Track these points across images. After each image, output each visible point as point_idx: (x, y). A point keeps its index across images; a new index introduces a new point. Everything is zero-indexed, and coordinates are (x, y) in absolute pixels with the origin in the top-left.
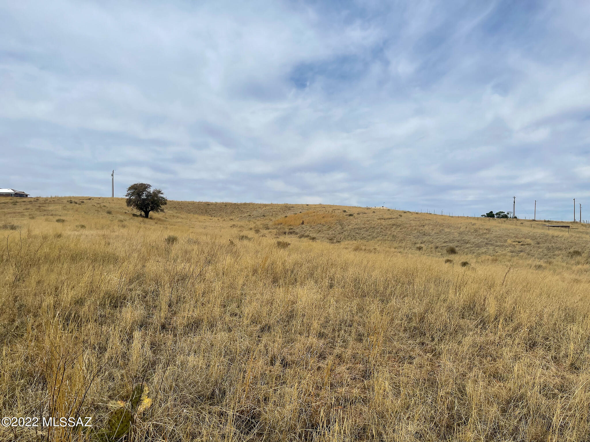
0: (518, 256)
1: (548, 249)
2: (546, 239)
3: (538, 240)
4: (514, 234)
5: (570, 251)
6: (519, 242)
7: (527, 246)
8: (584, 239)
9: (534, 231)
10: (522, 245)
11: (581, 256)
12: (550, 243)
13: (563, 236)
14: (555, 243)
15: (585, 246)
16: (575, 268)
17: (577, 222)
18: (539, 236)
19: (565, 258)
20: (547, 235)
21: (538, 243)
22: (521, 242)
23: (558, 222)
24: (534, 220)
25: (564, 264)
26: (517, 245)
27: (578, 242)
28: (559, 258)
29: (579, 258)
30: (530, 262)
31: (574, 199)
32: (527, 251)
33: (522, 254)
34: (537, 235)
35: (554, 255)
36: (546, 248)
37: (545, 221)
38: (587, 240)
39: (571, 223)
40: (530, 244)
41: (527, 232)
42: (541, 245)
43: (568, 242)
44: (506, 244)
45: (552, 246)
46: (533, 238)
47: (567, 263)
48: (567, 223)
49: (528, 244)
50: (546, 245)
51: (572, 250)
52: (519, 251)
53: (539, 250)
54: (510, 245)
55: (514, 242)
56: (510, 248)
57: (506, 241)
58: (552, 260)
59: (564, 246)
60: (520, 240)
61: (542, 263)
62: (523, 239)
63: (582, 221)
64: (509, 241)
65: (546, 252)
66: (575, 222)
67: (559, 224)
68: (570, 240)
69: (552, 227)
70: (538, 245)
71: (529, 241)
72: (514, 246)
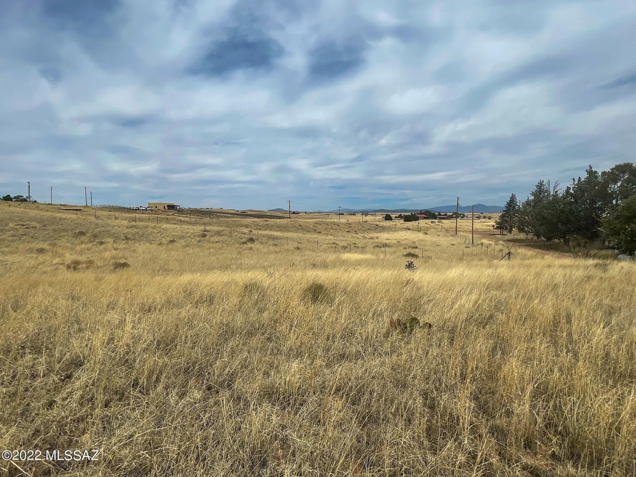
0: (20, 240)
1: (55, 231)
2: (53, 221)
3: (45, 223)
4: (18, 217)
5: (75, 231)
6: (23, 225)
7: (32, 229)
8: (89, 221)
9: (42, 214)
10: (26, 228)
11: (85, 236)
12: (57, 225)
13: (70, 218)
14: (61, 225)
15: (90, 227)
16: (78, 248)
17: (88, 206)
18: (46, 219)
19: (70, 238)
20: (55, 218)
21: (45, 226)
22: (26, 225)
23: (73, 206)
24: (50, 204)
25: (69, 245)
26: (20, 228)
27: (83, 223)
28: (64, 240)
29: (83, 238)
30: (32, 246)
31: (85, 188)
32: (31, 234)
33: (25, 237)
34: (44, 217)
35: (60, 236)
36: (52, 230)
37: (61, 205)
38: (91, 221)
39: (84, 206)
40: (35, 227)
41: (34, 215)
42: (47, 228)
43: (74, 224)
44: (7, 228)
45: (59, 228)
46: (40, 221)
47: (71, 244)
48: (81, 207)
49: (33, 227)
50: (52, 227)
51: (77, 231)
52: (22, 235)
53: (45, 232)
54: (12, 229)
55: (17, 225)
56: (12, 232)
57: (7, 225)
58: (57, 241)
59: (70, 227)
60: (25, 223)
61: (45, 246)
62: (29, 222)
63: (93, 206)
64: (11, 225)
65: (51, 234)
66: (87, 206)
67: (73, 207)
68: (76, 222)
69: (65, 210)
70: (44, 228)
71: (34, 224)
72: (17, 229)
